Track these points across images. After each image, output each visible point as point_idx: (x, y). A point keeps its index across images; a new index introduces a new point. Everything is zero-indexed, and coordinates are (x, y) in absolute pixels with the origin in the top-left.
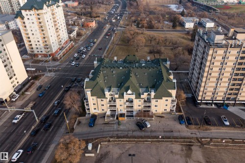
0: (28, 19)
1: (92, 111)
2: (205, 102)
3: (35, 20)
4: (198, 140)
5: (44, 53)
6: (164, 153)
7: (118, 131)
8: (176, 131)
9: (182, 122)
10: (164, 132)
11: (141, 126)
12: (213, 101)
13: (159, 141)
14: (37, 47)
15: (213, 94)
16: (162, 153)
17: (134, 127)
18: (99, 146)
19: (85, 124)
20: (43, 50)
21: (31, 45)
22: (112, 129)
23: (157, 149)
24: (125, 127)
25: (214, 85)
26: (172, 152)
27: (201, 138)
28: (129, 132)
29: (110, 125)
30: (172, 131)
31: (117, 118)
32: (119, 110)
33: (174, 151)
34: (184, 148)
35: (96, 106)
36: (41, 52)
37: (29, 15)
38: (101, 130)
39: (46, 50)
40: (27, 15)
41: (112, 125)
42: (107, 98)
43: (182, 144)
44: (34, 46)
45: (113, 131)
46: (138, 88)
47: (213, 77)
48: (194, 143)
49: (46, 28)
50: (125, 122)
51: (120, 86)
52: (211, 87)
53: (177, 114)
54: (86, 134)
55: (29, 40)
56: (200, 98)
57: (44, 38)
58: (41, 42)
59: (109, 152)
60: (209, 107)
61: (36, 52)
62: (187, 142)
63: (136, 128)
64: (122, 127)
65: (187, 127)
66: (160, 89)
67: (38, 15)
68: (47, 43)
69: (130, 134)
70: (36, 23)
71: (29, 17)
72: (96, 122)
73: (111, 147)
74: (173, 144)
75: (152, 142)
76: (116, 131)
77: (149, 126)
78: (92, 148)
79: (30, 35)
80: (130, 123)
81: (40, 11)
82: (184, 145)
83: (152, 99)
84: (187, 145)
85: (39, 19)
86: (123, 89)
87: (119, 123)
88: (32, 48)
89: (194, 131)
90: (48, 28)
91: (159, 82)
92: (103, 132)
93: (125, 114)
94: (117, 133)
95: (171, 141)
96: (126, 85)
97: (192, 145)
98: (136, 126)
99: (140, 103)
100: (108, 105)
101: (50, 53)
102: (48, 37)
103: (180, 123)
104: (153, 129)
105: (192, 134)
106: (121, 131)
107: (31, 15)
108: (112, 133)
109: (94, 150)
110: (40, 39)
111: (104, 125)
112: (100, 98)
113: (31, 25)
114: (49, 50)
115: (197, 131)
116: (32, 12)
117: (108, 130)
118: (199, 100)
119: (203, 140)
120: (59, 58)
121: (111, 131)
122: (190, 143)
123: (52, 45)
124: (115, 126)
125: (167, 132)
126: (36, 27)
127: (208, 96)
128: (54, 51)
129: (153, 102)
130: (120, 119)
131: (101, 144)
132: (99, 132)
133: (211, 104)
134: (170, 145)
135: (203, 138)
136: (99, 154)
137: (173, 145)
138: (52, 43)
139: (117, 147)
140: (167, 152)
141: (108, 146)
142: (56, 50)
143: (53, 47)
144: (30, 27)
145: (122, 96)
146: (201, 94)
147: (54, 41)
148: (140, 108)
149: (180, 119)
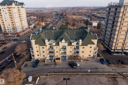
0: (3, 11)
1: (36, 57)
2: (117, 51)
3: (7, 12)
4: (119, 74)
5: (12, 32)
6: (94, 83)
7: (55, 69)
8: (100, 69)
9: (103, 63)
10: (91, 69)
11: (72, 65)
12: (122, 50)
13: (88, 75)
14: (8, 28)
15: (123, 44)
16: (92, 83)
17: (67, 66)
18: (38, 78)
19: (30, 66)
20: (12, 30)
21: (5, 27)
22: (50, 68)
23: (87, 80)
24: (60, 66)
25: (124, 37)
26: (100, 82)
27: (122, 73)
28: (63, 70)
29: (49, 65)
30: (97, 69)
31: (54, 61)
32: (56, 56)
33: (102, 82)
34: (110, 80)
35: (39, 53)
36: (11, 31)
37: (4, 8)
38: (42, 69)
39: (13, 30)
40: (3, 8)
41: (50, 65)
42: (47, 46)
43: (107, 77)
44: (6, 28)
45: (51, 69)
46: (70, 39)
47: (123, 31)
48: (117, 76)
49: (14, 17)
50: (60, 63)
51: (56, 39)
52: (121, 39)
53: (98, 58)
54: (30, 72)
55: (3, 24)
56: (113, 48)
57: (13, 23)
58: (11, 26)
59: (46, 83)
60: (120, 55)
61: (7, 32)
62: (111, 75)
63: (69, 67)
64: (57, 66)
65: (108, 66)
66: (85, 39)
67: (9, 8)
68: (14, 26)
69: (64, 70)
70: (8, 14)
71: (4, 9)
72: (39, 64)
73: (48, 79)
74: (100, 76)
75: (82, 75)
76: (53, 69)
77: (78, 65)
78: (32, 81)
79: (4, 21)
80: (64, 64)
81: (10, 6)
82: (110, 77)
83: (80, 46)
84: (111, 77)
85: (10, 11)
86: (59, 39)
87: (55, 64)
88: (5, 29)
89: (114, 68)
90: (15, 17)
91: (84, 36)
92: (43, 70)
93: (60, 58)
94: (54, 70)
95: (98, 75)
96: (61, 37)
97: (117, 77)
98: (68, 65)
99: (71, 50)
100: (48, 52)
101: (16, 32)
102: (15, 23)
103: (102, 63)
104: (82, 67)
105: (113, 70)
106: (57, 69)
107: (5, 8)
108: (50, 70)
109: (33, 82)
110: (10, 24)
111: (44, 66)
112: (42, 46)
113: (5, 14)
114: (15, 30)
115: (116, 68)
116: (6, 7)
117: (47, 68)
118: (113, 50)
119: (124, 74)
120: (21, 36)
121: (49, 69)
122: (114, 76)
123: (17, 28)
124: (53, 66)
125: (93, 69)
126: (8, 16)
127: (119, 46)
128: (18, 32)
129: (81, 49)
130: (56, 61)
131: (40, 77)
132: (39, 70)
133: (121, 53)
134: (97, 78)
135: (124, 72)
136: (37, 84)
137: (100, 78)
138: (17, 27)
139: (53, 79)
140: (97, 83)
141: (46, 79)
142: (20, 31)
143: (18, 29)
144: (5, 16)
145: (58, 44)
146: (114, 44)
147: (19, 26)
148: (71, 54)
149: (102, 61)
